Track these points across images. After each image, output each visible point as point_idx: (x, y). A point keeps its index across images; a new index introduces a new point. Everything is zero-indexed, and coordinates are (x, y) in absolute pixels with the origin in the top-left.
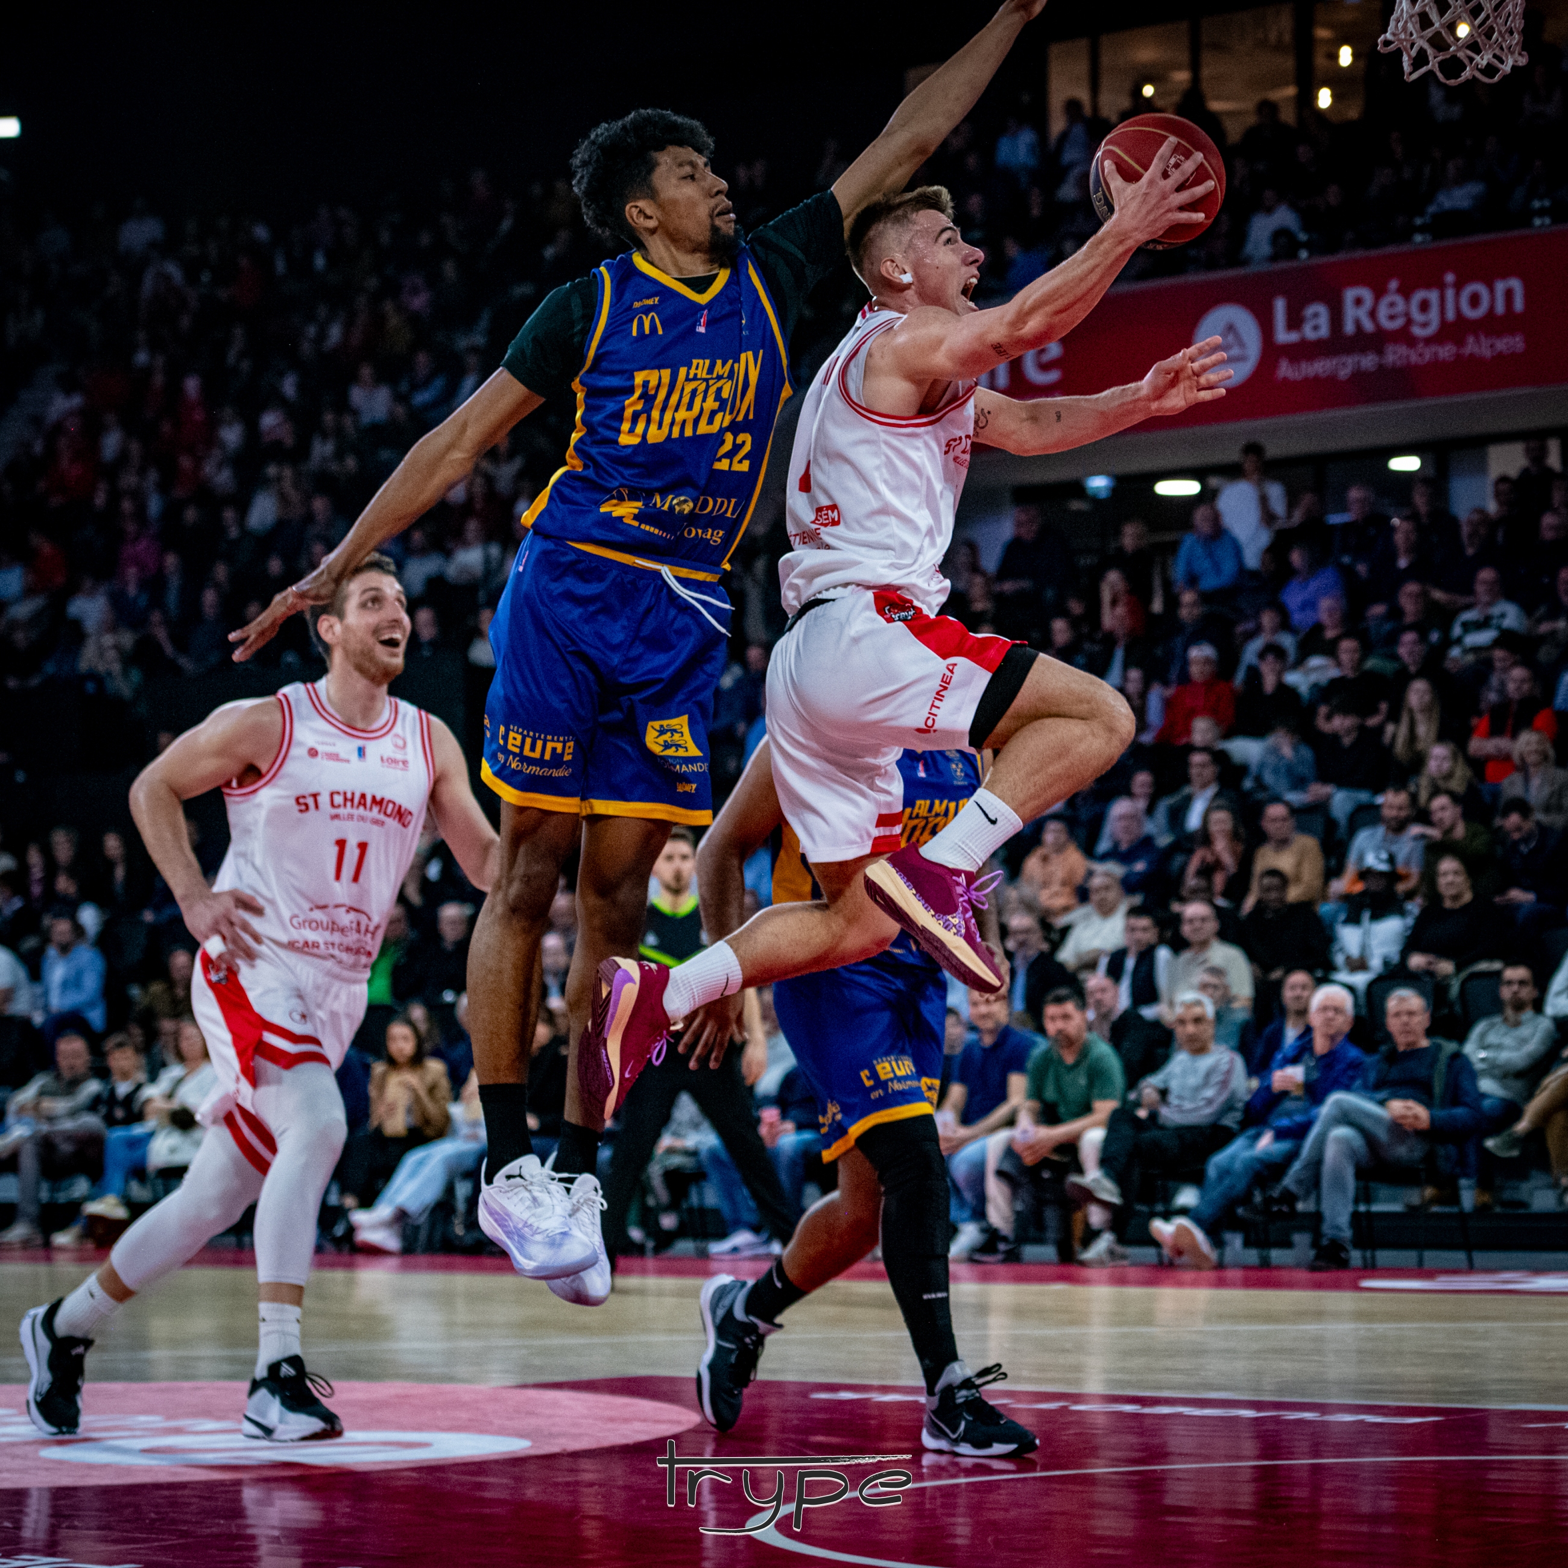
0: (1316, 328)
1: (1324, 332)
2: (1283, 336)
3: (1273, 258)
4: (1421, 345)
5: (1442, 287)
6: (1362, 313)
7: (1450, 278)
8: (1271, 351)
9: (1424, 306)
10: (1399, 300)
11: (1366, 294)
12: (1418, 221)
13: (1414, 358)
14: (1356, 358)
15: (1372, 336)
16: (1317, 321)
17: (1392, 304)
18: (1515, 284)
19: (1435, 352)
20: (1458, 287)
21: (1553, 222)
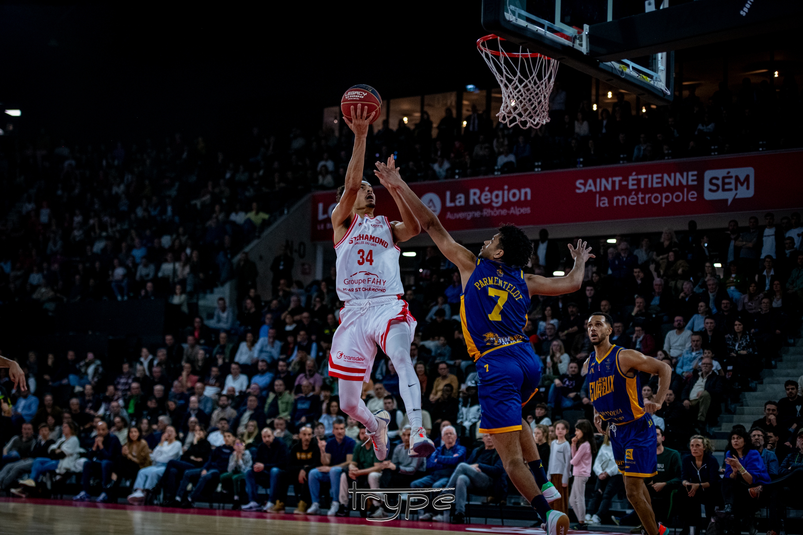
0: (460, 202)
1: (463, 203)
2: (449, 204)
3: (446, 177)
4: (495, 209)
5: (503, 190)
6: (476, 198)
7: (506, 187)
9: (497, 196)
10: (488, 194)
11: (477, 191)
12: (496, 168)
13: (493, 214)
14: (473, 213)
15: (479, 205)
16: (461, 200)
17: (486, 195)
18: (528, 190)
19: (500, 212)
20: (509, 190)
21: (542, 170)
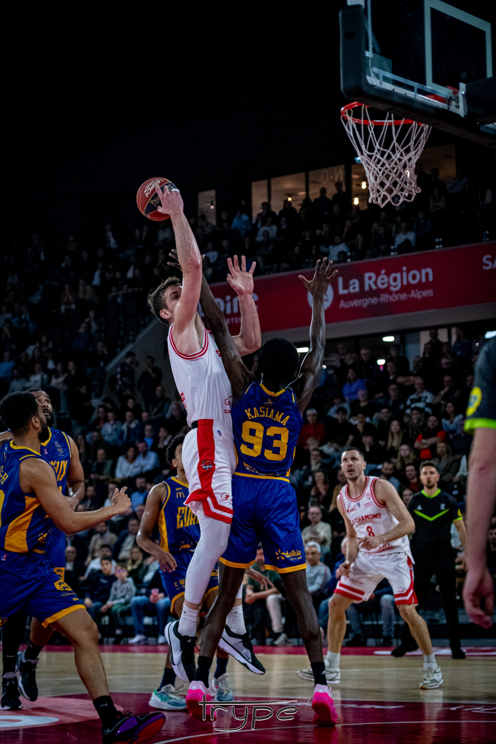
0: (354, 288)
1: (357, 290)
2: (342, 292)
3: (338, 262)
4: (394, 295)
5: (402, 272)
6: (372, 283)
7: (404, 268)
8: (337, 297)
9: (395, 279)
10: (385, 277)
11: (373, 275)
12: (392, 247)
13: (391, 299)
14: (370, 299)
15: (375, 291)
16: (355, 286)
17: (383, 279)
18: (429, 270)
19: (399, 297)
20: (408, 272)
21: (443, 247)
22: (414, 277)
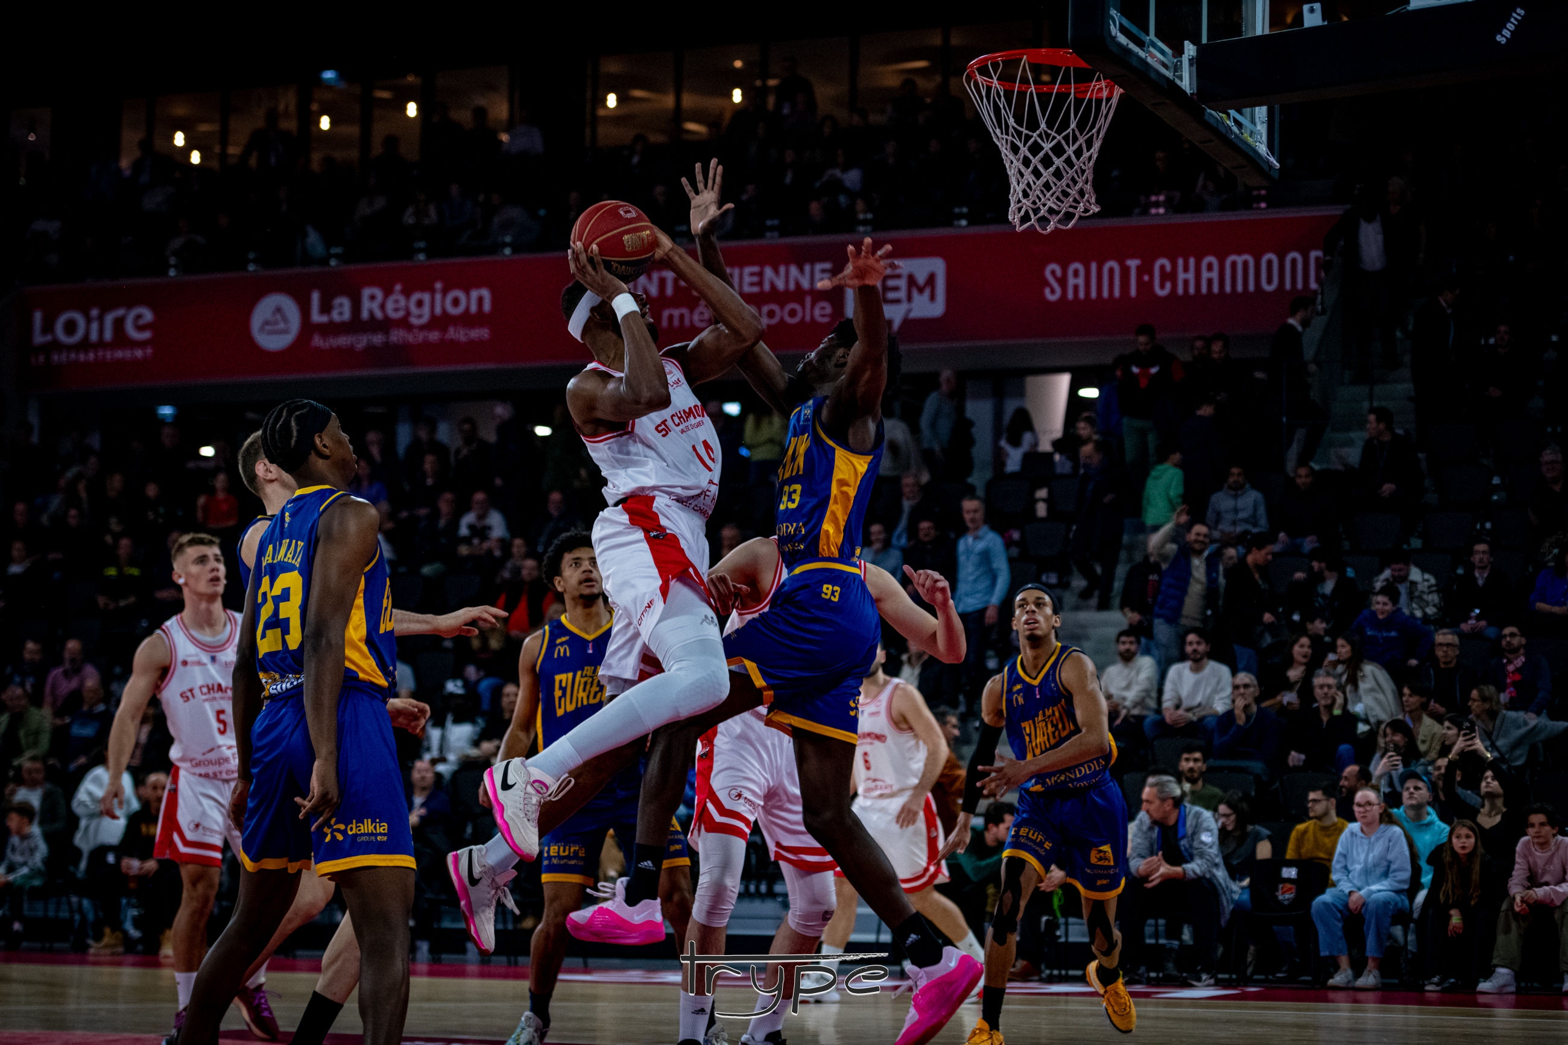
0: (341, 314)
2: (317, 317)
4: (416, 331)
5: (433, 292)
6: (375, 306)
7: (438, 285)
8: (308, 327)
9: (420, 304)
10: (401, 297)
11: (379, 293)
13: (410, 338)
14: (369, 337)
15: (381, 321)
16: (342, 310)
17: (396, 301)
18: (486, 293)
19: (426, 337)
20: (445, 292)
21: (515, 252)
22: (456, 302)
